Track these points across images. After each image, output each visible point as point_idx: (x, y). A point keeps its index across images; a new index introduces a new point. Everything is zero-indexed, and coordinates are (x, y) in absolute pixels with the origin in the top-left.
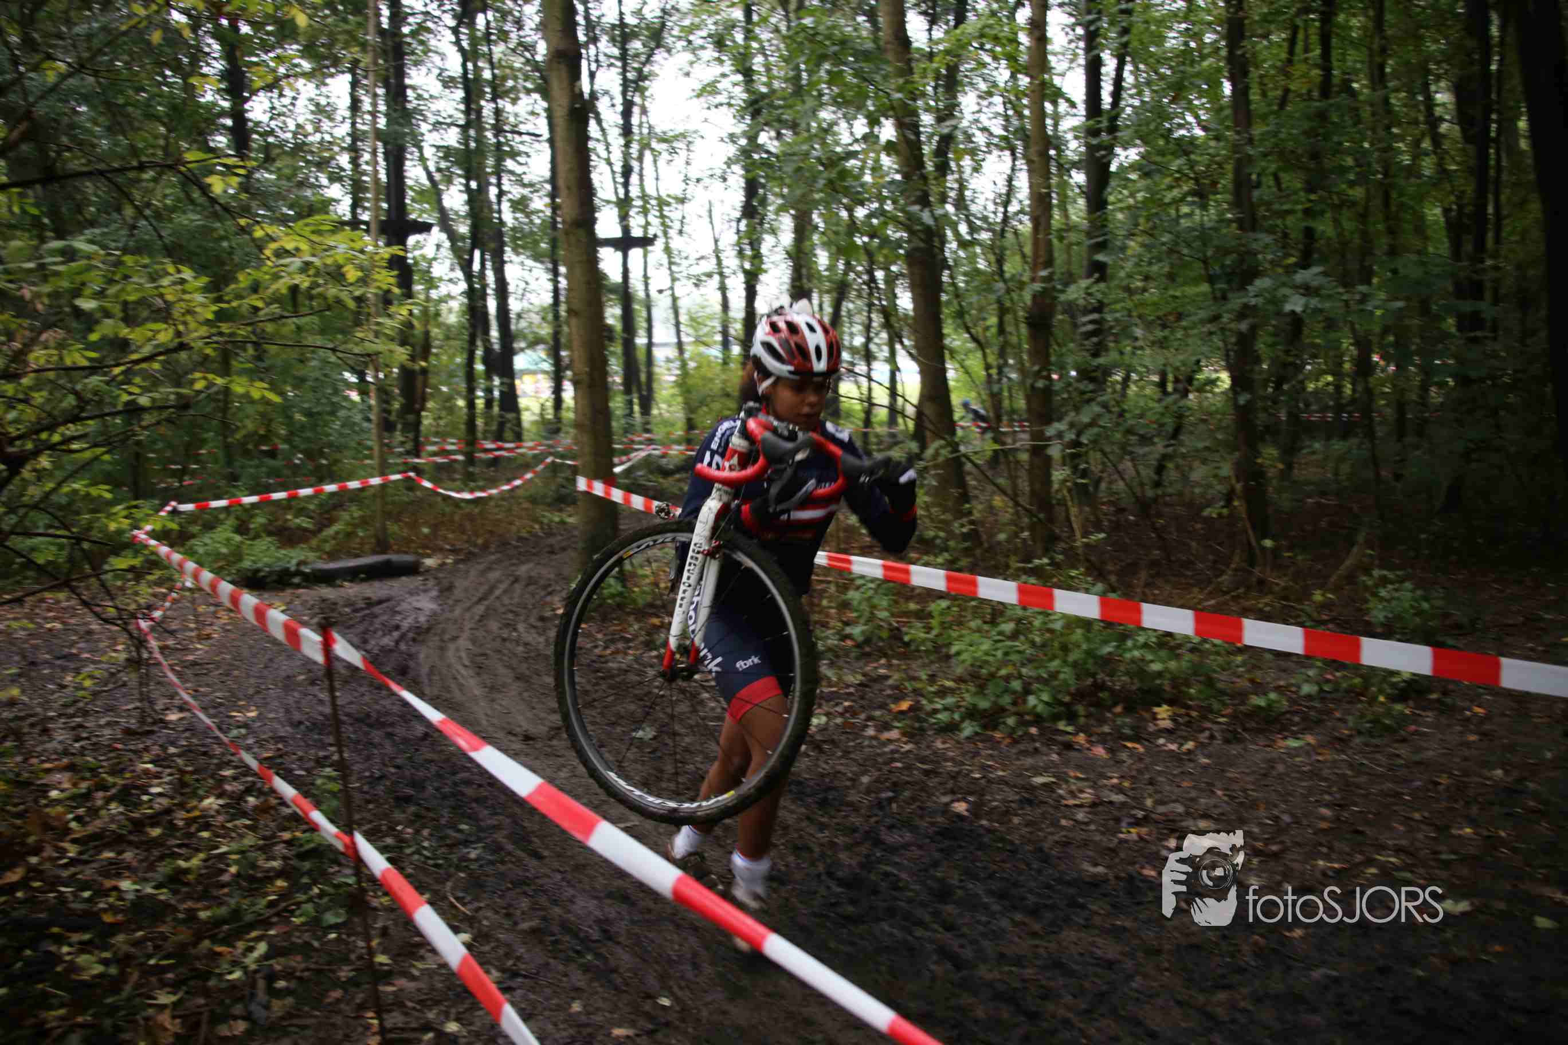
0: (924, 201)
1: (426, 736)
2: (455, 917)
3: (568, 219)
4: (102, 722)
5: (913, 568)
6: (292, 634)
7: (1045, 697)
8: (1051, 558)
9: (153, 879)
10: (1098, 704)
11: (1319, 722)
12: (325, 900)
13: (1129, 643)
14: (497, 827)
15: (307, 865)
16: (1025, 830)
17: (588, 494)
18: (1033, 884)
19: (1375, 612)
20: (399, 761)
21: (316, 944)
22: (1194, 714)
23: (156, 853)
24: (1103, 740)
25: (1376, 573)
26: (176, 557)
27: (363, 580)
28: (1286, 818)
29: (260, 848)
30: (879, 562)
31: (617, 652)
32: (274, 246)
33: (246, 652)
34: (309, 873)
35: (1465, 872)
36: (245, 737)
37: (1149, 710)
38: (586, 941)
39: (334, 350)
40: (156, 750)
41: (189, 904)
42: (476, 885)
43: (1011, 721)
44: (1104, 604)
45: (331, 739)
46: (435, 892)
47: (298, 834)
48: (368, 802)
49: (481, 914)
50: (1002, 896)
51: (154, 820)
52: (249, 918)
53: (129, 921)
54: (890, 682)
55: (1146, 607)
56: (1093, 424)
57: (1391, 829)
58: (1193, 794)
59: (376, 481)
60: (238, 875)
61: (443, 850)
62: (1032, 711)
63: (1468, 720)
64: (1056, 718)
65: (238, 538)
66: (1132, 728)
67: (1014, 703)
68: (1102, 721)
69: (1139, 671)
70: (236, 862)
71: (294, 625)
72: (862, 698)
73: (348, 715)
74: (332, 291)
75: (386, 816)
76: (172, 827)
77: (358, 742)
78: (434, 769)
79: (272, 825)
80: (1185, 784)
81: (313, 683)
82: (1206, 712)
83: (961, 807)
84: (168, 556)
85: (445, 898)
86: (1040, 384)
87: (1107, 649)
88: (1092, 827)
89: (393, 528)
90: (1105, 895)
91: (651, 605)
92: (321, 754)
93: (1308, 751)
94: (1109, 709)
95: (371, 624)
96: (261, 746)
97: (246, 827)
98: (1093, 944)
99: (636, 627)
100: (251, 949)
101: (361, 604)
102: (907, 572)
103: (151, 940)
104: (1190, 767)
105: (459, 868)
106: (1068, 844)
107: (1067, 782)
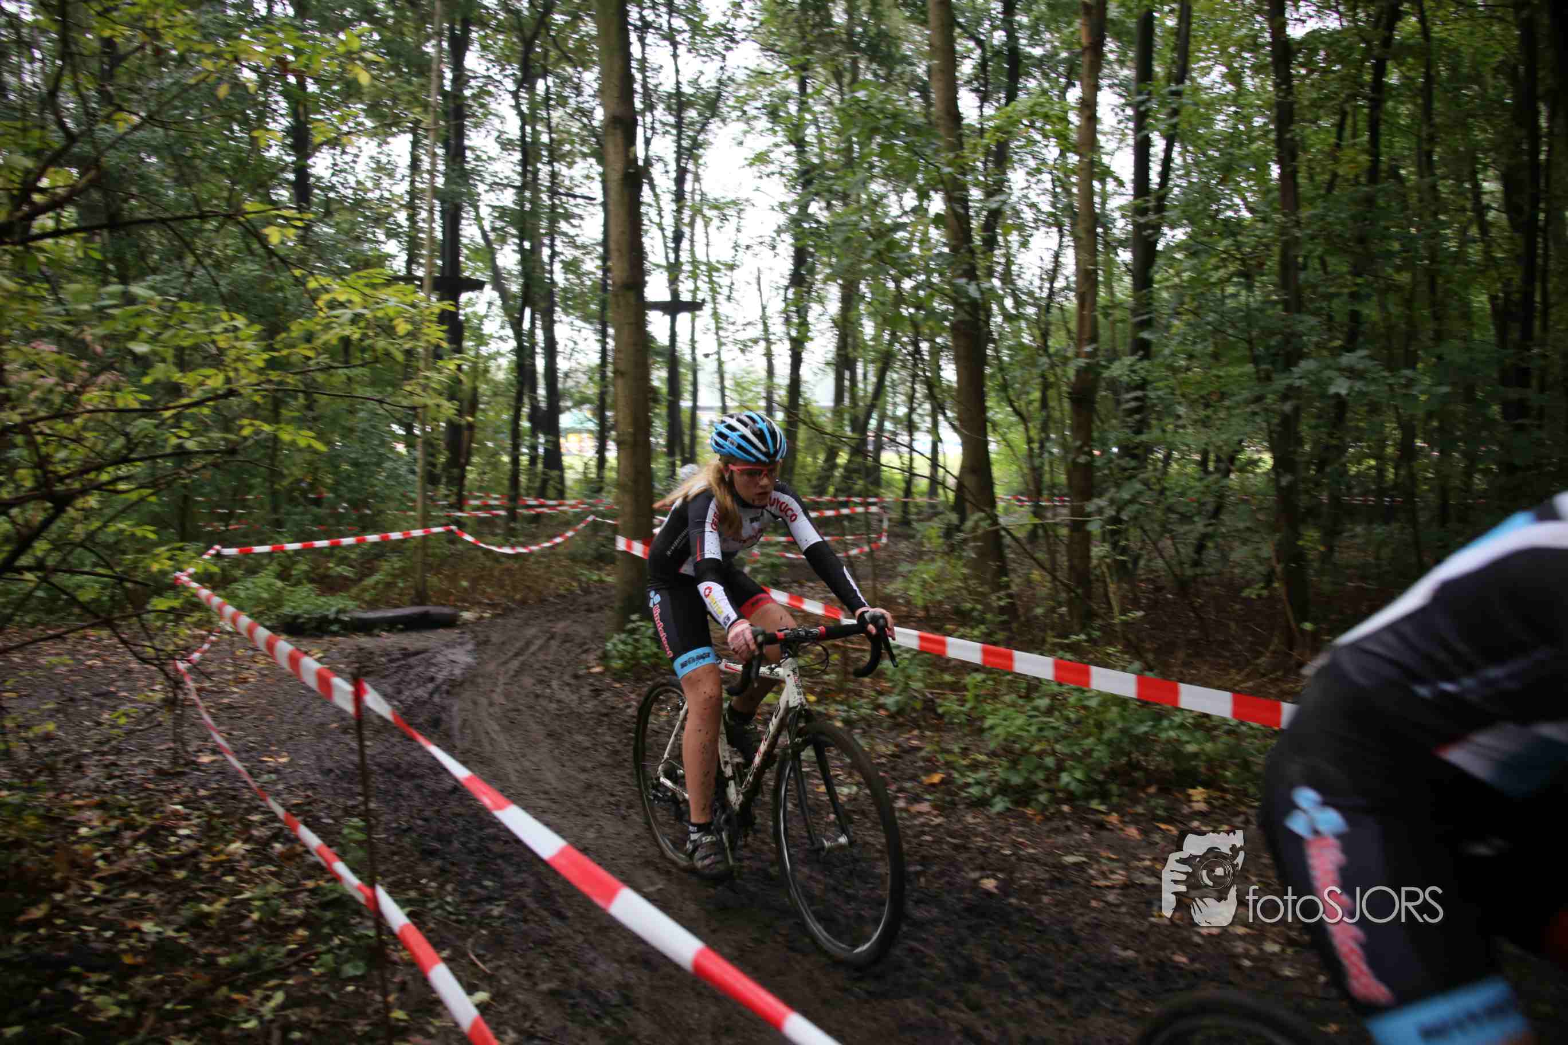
0: (971, 274)
2: (474, 974)
3: (618, 281)
4: (135, 761)
5: (949, 640)
6: (324, 682)
7: (1079, 775)
8: (1088, 635)
9: (175, 922)
10: (1133, 784)
12: (345, 951)
13: (1165, 723)
14: (522, 885)
15: (329, 915)
16: (1054, 909)
17: (627, 554)
18: (1061, 966)
20: (426, 814)
21: (334, 996)
22: (1229, 797)
23: (179, 895)
24: (1136, 820)
26: (216, 600)
27: (402, 631)
29: (284, 896)
30: (916, 633)
32: (326, 297)
33: (281, 698)
34: (330, 923)
36: (275, 783)
37: (1183, 791)
38: (606, 1005)
39: (381, 402)
40: (186, 791)
41: (209, 949)
42: (497, 943)
43: (1043, 798)
44: (1141, 683)
45: (359, 789)
46: (455, 949)
47: (322, 883)
48: (394, 853)
49: (502, 972)
50: (1029, 977)
51: (180, 862)
52: (268, 966)
53: (148, 964)
54: (923, 753)
55: (1184, 688)
56: (1133, 501)
59: (417, 533)
60: (260, 922)
61: (466, 906)
62: (1066, 789)
64: (1089, 796)
65: (279, 584)
66: (1166, 809)
67: (1047, 780)
68: (1136, 801)
69: (1174, 751)
70: (259, 909)
71: (326, 673)
72: (893, 769)
73: (379, 765)
74: (381, 343)
75: (411, 869)
76: (196, 870)
77: (386, 792)
78: (461, 823)
79: (297, 872)
81: (345, 731)
82: (1241, 796)
83: (989, 884)
84: (208, 599)
85: (464, 955)
86: (1082, 459)
87: (1143, 729)
88: (1123, 910)
89: (433, 580)
90: (1135, 981)
92: (350, 803)
94: (1143, 789)
95: (406, 674)
96: (291, 792)
97: (272, 873)
100: (268, 998)
101: (397, 655)
102: (943, 644)
103: (168, 984)
105: (481, 926)
106: (1097, 926)
107: (1098, 862)
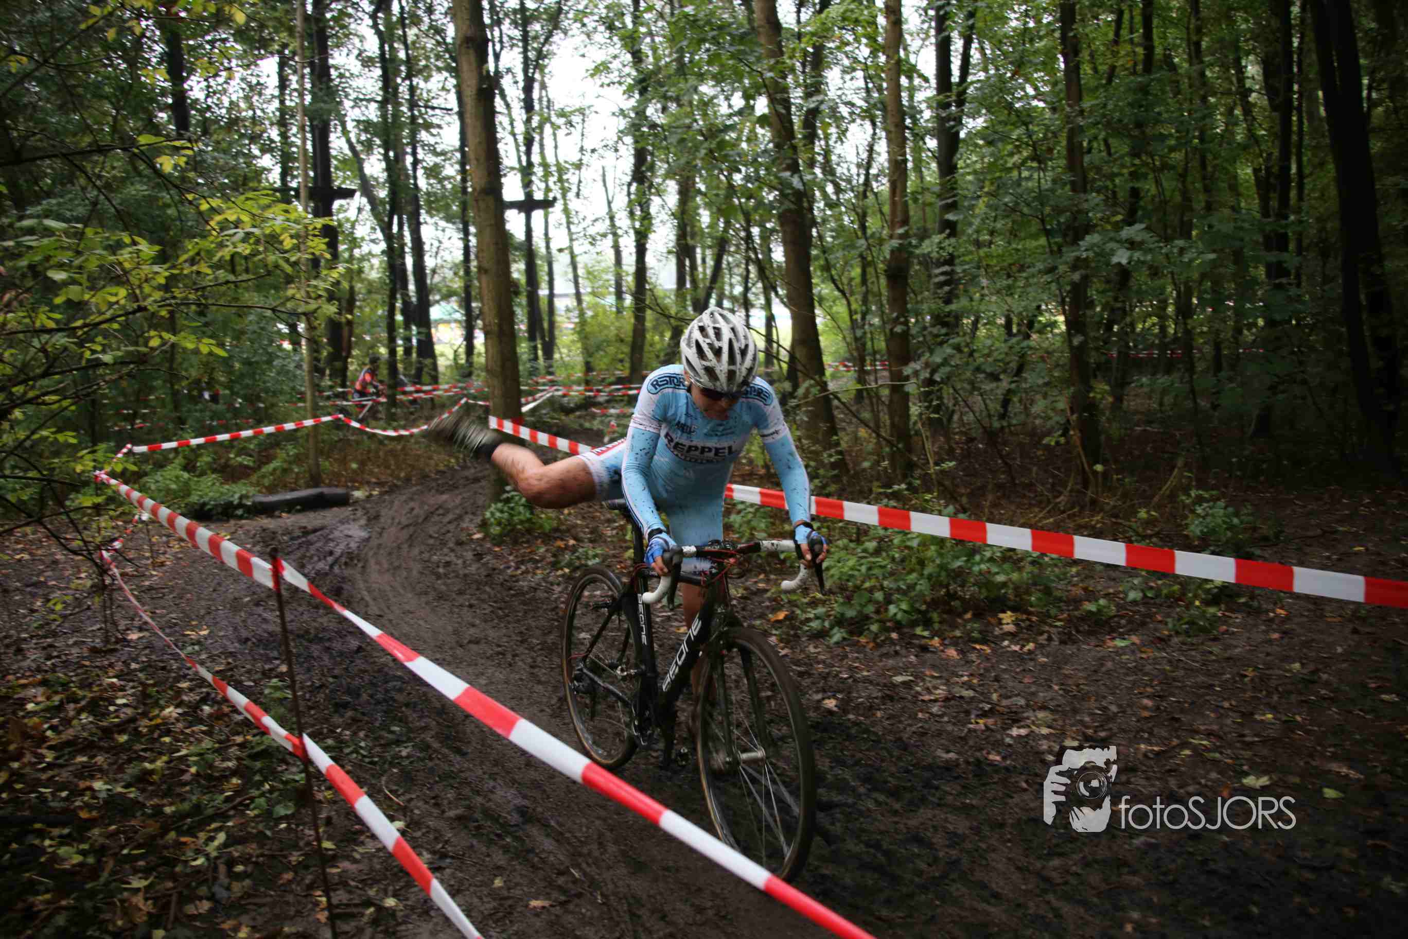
0: (794, 168)
1: (360, 649)
2: (390, 807)
3: (476, 184)
4: (71, 642)
6: (244, 563)
7: (904, 606)
8: (910, 485)
9: (122, 780)
10: (951, 611)
11: (1143, 624)
12: (276, 794)
13: (977, 558)
14: (425, 728)
15: (258, 765)
16: (887, 723)
18: (893, 769)
19: (1192, 527)
20: (336, 672)
21: (268, 833)
22: (1034, 619)
23: (124, 756)
24: (955, 642)
25: (1193, 493)
26: (136, 495)
27: (299, 511)
28: (1114, 708)
29: (216, 751)
30: (757, 489)
31: (526, 572)
33: (196, 577)
34: (260, 771)
35: (1265, 752)
36: (198, 653)
37: (995, 616)
38: (505, 825)
39: (274, 310)
40: (119, 666)
41: (155, 801)
42: (407, 779)
43: (874, 628)
44: (953, 525)
45: (275, 654)
46: (373, 786)
47: (249, 737)
48: (310, 708)
49: (413, 804)
50: (867, 779)
51: (121, 728)
52: (210, 811)
53: (102, 817)
54: (769, 594)
55: (990, 527)
56: (945, 362)
57: (1203, 715)
58: (1033, 689)
59: (309, 423)
60: (198, 774)
61: (378, 749)
62: (893, 618)
63: (1271, 620)
64: (913, 624)
65: (186, 475)
66: (980, 632)
67: (877, 612)
68: (954, 626)
69: (986, 582)
70: (195, 763)
71: (246, 554)
72: (743, 609)
73: (292, 632)
74: (272, 258)
75: (327, 720)
76: (136, 733)
77: (299, 655)
78: (367, 678)
79: (226, 730)
80: (1026, 680)
81: (257, 604)
82: (1045, 617)
83: (831, 704)
84: (128, 494)
85: (380, 791)
86: (898, 329)
87: (958, 563)
88: (946, 719)
89: (325, 464)
90: (956, 778)
91: (556, 530)
92: (267, 667)
93: (1133, 649)
94: (960, 615)
95: (308, 550)
96: (213, 661)
97: (203, 732)
98: (946, 820)
99: (542, 550)
100: (212, 839)
101: (297, 533)
103: (124, 832)
104: (1030, 665)
105: (392, 765)
106: (924, 734)
107: (923, 680)
